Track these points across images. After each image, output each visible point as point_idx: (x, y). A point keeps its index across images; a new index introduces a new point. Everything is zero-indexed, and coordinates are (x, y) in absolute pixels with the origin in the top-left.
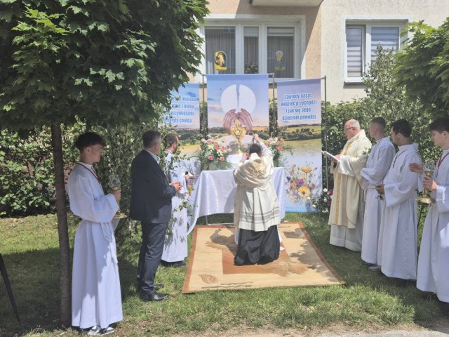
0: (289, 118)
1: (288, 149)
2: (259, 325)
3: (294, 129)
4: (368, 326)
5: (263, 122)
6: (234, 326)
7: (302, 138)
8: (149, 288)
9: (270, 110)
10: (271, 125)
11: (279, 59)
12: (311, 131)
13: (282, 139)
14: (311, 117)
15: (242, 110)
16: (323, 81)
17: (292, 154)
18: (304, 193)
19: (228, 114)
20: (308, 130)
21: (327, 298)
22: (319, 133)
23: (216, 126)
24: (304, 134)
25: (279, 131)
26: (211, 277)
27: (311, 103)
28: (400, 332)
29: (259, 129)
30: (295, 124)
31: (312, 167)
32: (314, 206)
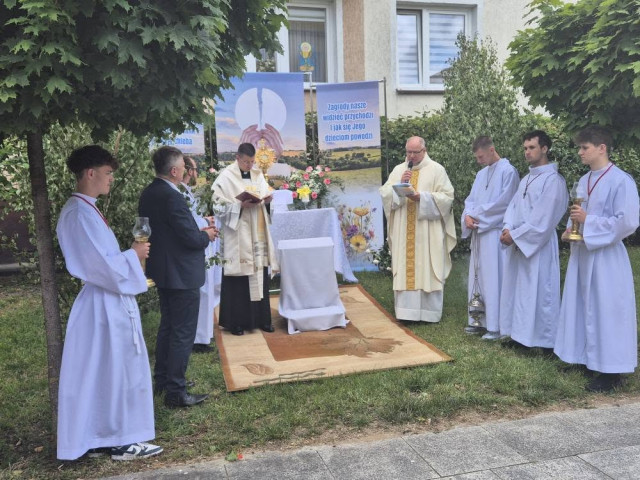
0: (334, 138)
1: (337, 182)
2: (362, 424)
3: (343, 154)
4: (509, 410)
5: (296, 144)
6: (328, 428)
7: (353, 167)
8: (180, 388)
9: (307, 127)
10: (309, 148)
11: (305, 56)
12: (366, 156)
13: (327, 169)
14: (366, 136)
15: (267, 126)
16: (381, 85)
17: (342, 189)
18: (358, 245)
19: (246, 132)
20: (362, 155)
21: (440, 379)
22: (378, 159)
23: (228, 150)
24: (356, 160)
25: (321, 157)
26: (261, 366)
27: (366, 116)
28: (552, 414)
29: (291, 155)
30: (344, 146)
31: (370, 208)
32: (376, 261)
